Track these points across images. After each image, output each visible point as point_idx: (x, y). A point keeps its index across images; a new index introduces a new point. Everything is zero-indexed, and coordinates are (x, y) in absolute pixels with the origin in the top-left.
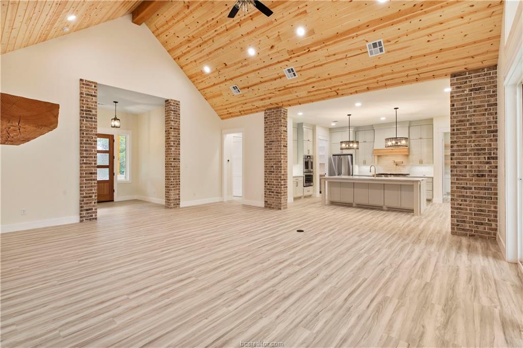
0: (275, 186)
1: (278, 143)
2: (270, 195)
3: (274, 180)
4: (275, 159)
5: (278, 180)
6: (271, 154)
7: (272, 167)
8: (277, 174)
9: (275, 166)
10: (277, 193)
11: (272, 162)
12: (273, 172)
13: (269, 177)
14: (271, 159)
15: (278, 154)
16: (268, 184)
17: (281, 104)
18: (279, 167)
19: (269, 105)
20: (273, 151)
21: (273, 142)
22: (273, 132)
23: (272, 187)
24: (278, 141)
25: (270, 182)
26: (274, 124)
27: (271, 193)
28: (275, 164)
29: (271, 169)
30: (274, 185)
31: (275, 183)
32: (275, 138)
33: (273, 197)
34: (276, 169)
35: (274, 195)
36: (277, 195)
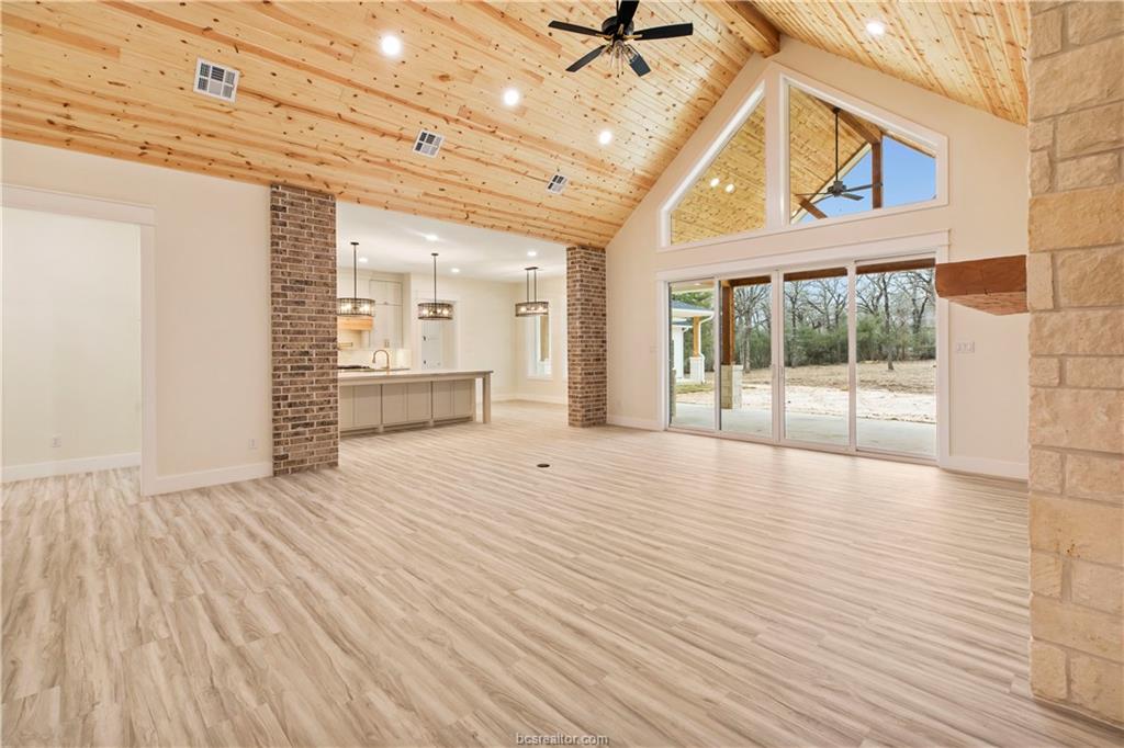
0: (315, 408)
1: (325, 288)
2: (297, 434)
3: (313, 389)
4: (316, 332)
5: (326, 388)
6: (300, 318)
7: (307, 353)
8: (323, 374)
9: (314, 351)
10: (323, 424)
11: (304, 340)
12: (311, 368)
13: (291, 383)
14: (299, 333)
15: (326, 320)
16: (290, 405)
17: (339, 189)
18: (329, 353)
19: (299, 177)
20: (306, 311)
21: (306, 283)
22: (306, 255)
23: (306, 411)
24: (326, 284)
25: (293, 397)
26: (312, 235)
27: (300, 429)
28: (318, 346)
29: (303, 360)
30: (311, 403)
31: (315, 399)
32: (313, 276)
33: (307, 439)
34: (320, 361)
35: (314, 432)
36: (325, 431)
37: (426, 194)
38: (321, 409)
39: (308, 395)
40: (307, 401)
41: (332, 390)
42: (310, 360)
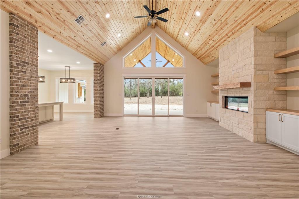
0: (30, 120)
1: (34, 67)
2: (22, 133)
3: (29, 111)
4: (30, 86)
5: (34, 111)
6: (24, 79)
7: (27, 95)
8: (33, 105)
9: (29, 94)
10: (33, 126)
11: (26, 89)
12: (28, 102)
13: (20, 109)
14: (24, 86)
15: (34, 80)
16: (20, 120)
18: (35, 95)
20: (27, 76)
21: (27, 63)
22: (26, 50)
23: (26, 122)
24: (34, 65)
25: (22, 116)
26: (29, 42)
27: (24, 130)
28: (31, 92)
29: (25, 98)
30: (28, 118)
31: (30, 116)
32: (29, 60)
33: (27, 134)
34: (32, 98)
35: (30, 131)
36: (34, 130)
37: (69, 37)
38: (32, 120)
39: (27, 114)
40: (27, 117)
41: (36, 111)
42: (28, 98)
